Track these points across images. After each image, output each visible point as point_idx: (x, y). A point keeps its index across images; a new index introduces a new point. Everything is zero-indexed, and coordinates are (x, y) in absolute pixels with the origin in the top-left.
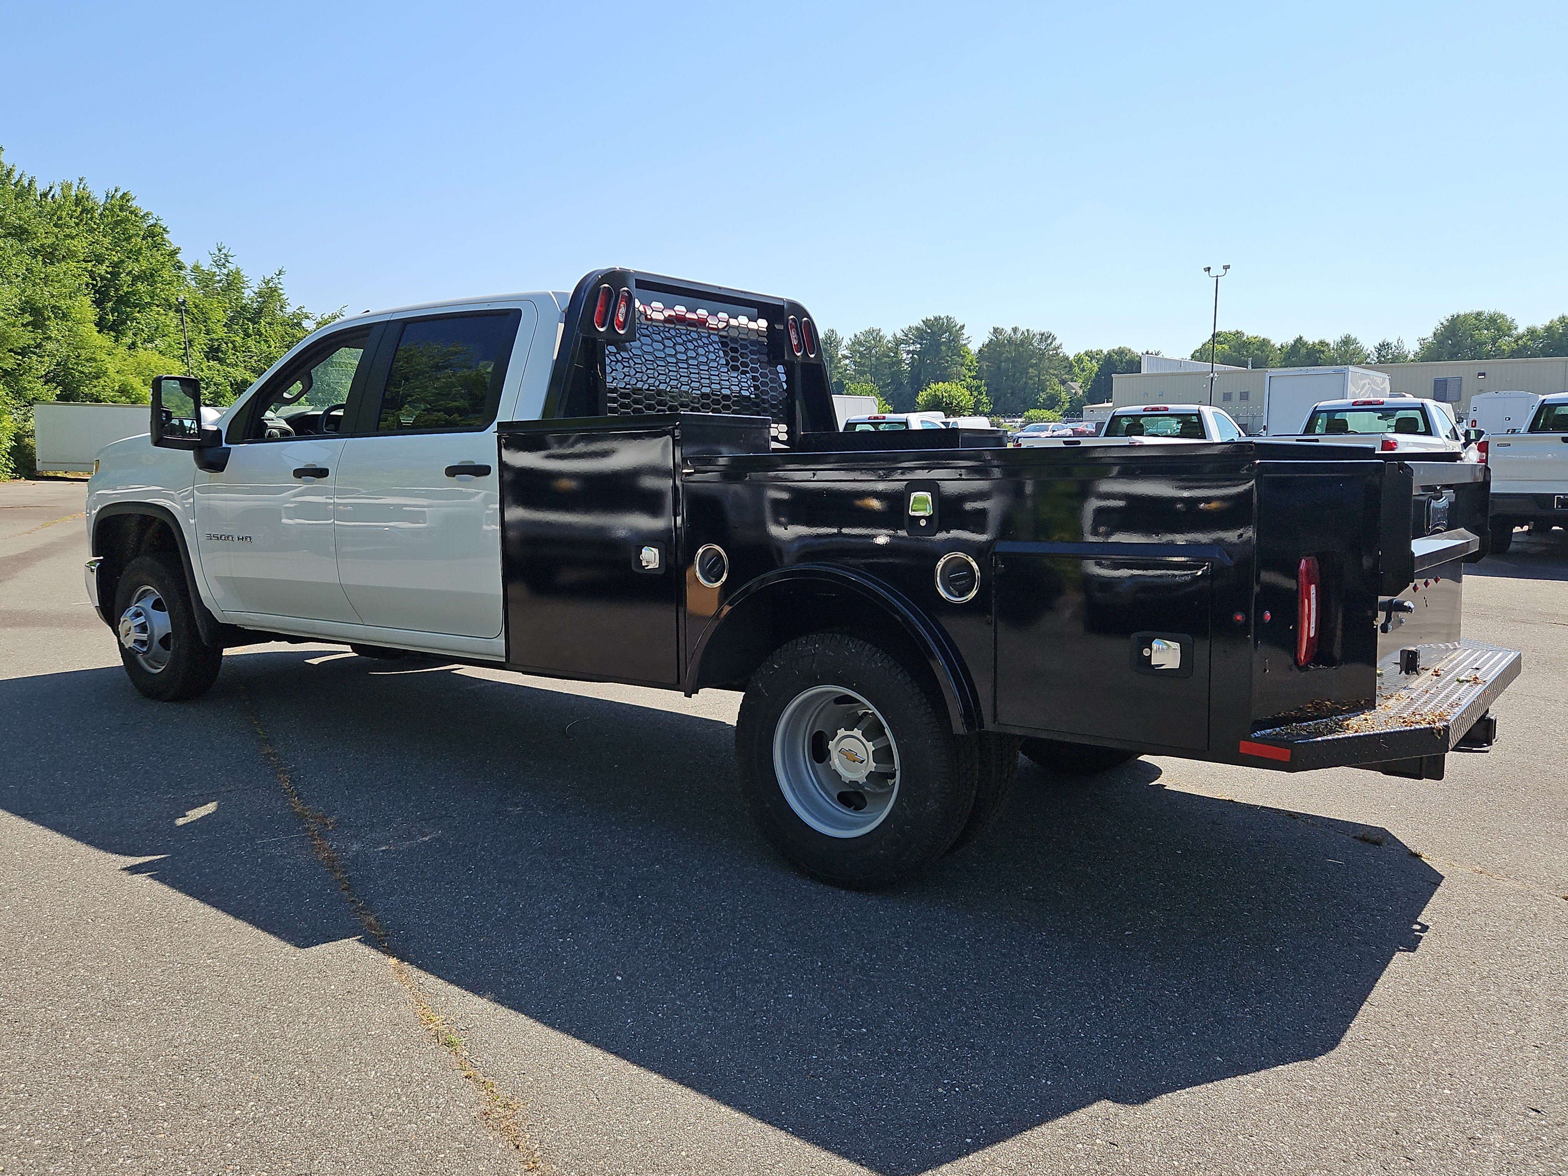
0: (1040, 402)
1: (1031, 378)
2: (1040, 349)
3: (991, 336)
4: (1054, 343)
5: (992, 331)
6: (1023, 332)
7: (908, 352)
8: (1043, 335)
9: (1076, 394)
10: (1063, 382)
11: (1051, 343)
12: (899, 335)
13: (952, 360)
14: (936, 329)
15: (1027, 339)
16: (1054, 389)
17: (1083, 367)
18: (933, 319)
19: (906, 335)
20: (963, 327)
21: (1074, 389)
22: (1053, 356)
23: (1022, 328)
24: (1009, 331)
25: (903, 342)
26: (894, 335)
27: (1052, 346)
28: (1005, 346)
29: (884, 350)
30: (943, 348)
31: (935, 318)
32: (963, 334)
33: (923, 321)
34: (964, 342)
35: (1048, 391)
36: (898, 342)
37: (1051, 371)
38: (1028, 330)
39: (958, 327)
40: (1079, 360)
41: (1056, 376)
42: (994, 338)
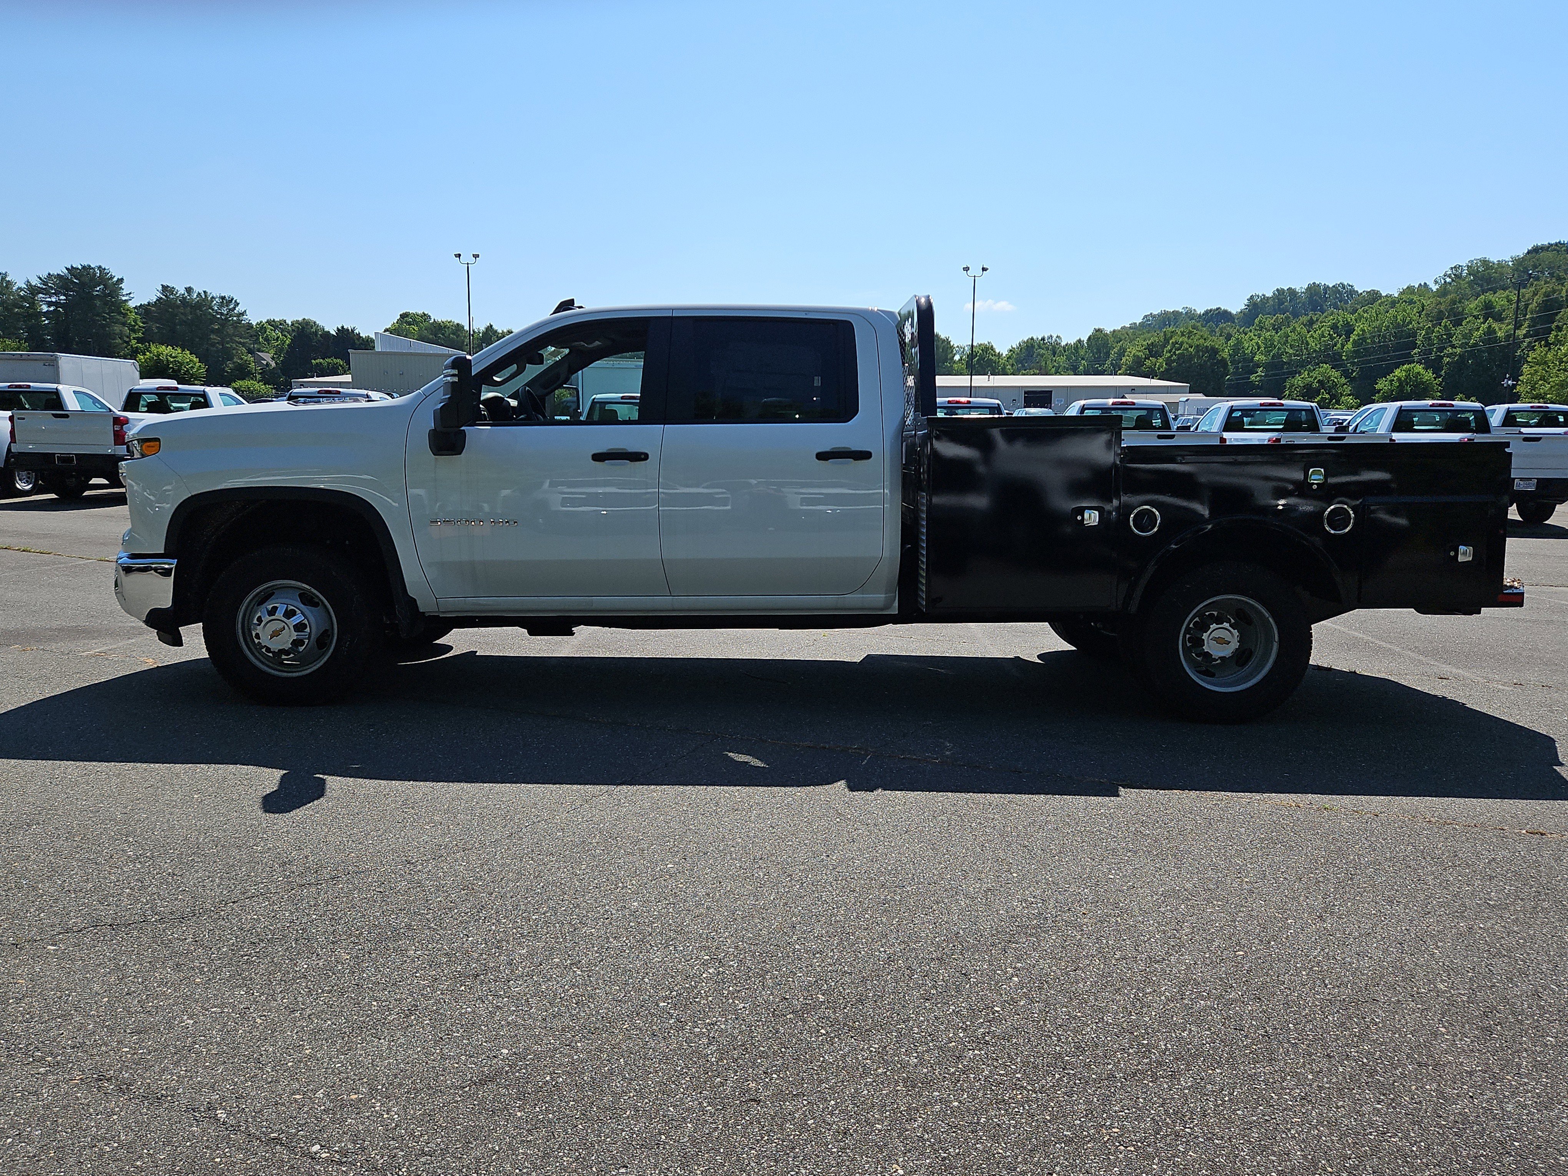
0: (227, 372)
1: (213, 345)
2: (222, 314)
3: (159, 295)
4: (237, 309)
5: (160, 288)
6: (199, 294)
7: (50, 304)
8: (223, 298)
9: (268, 365)
10: (250, 351)
11: (234, 308)
12: (35, 282)
13: (111, 318)
14: (87, 280)
15: (204, 301)
16: (242, 359)
17: (267, 336)
18: (80, 267)
19: (45, 283)
20: (121, 280)
21: (265, 360)
22: (236, 322)
23: (198, 289)
24: (182, 291)
25: (40, 291)
26: (28, 281)
27: (235, 311)
28: (178, 307)
29: (15, 299)
30: (98, 303)
31: (84, 267)
32: (121, 288)
33: (67, 269)
34: (124, 298)
35: (235, 360)
36: (33, 291)
37: (237, 339)
38: (205, 292)
39: (115, 279)
40: (262, 328)
41: (243, 344)
42: (164, 297)
